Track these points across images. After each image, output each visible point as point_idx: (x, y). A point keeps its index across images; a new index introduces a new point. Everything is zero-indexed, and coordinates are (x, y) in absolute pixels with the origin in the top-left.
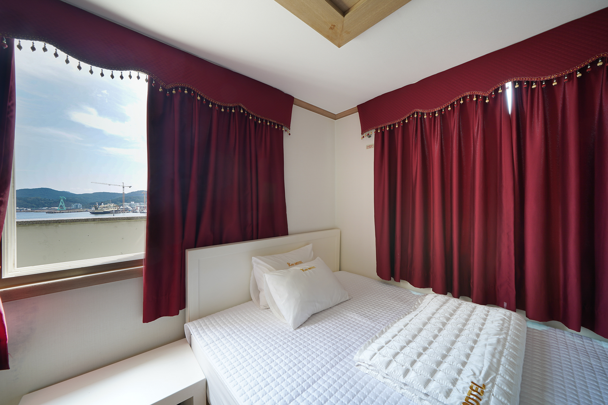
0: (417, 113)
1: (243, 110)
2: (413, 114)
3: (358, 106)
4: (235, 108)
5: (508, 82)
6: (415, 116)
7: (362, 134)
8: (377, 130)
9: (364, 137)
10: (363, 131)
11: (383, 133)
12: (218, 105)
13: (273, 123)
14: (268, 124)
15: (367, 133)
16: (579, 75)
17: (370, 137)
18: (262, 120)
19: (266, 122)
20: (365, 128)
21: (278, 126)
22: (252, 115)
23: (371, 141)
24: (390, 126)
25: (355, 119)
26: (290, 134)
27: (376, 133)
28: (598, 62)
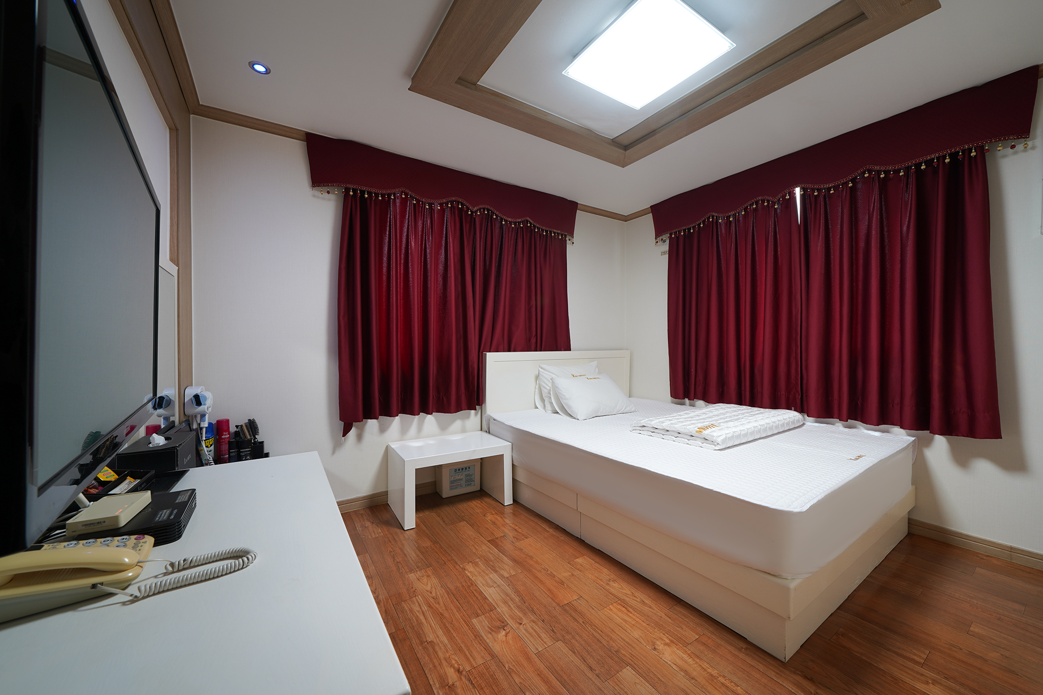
0: (713, 217)
1: (531, 223)
2: (709, 218)
3: (651, 207)
4: (523, 222)
5: (797, 187)
6: (711, 220)
7: (656, 239)
8: (671, 234)
9: (657, 242)
10: (657, 236)
11: (677, 238)
12: (509, 221)
13: (557, 233)
14: (553, 235)
15: (661, 238)
16: (850, 185)
17: (665, 241)
18: (546, 232)
19: (551, 232)
20: (658, 233)
21: (562, 236)
22: (537, 227)
23: (666, 247)
24: (684, 231)
25: (648, 221)
26: (573, 243)
27: (670, 238)
28: (865, 173)
